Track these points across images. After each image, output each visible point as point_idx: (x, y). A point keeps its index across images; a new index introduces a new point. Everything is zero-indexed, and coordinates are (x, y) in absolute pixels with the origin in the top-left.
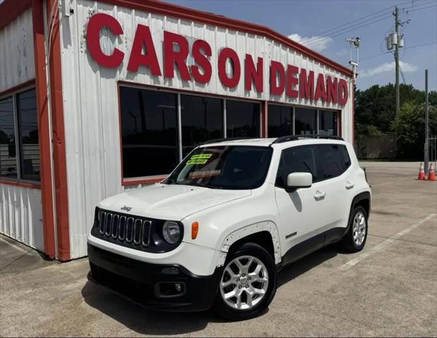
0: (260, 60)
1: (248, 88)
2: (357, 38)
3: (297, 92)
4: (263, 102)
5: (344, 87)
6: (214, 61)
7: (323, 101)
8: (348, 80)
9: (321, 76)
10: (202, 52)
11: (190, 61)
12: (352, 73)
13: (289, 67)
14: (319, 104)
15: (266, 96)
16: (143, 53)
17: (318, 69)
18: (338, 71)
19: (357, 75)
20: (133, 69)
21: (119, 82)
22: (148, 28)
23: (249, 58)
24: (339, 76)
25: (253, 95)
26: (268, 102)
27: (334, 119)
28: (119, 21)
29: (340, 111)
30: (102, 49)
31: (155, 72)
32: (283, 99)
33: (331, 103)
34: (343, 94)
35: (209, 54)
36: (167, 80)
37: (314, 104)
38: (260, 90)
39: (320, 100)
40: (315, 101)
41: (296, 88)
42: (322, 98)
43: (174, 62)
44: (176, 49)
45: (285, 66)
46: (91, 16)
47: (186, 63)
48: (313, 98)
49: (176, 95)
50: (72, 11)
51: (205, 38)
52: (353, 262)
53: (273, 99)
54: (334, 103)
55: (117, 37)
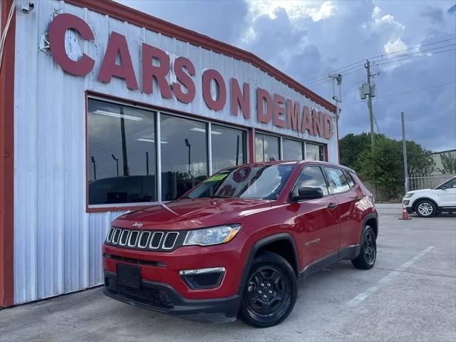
0: (246, 86)
1: (234, 113)
2: (339, 75)
3: (283, 121)
4: (250, 129)
5: (328, 121)
6: (198, 81)
7: (309, 134)
8: (332, 114)
9: (306, 108)
10: (185, 71)
11: (172, 79)
12: (336, 107)
13: (275, 95)
14: (306, 136)
15: (253, 123)
16: (118, 63)
17: (305, 102)
18: (322, 105)
19: (340, 110)
20: (104, 79)
21: (88, 92)
22: (123, 38)
23: (234, 82)
24: (323, 110)
25: (240, 120)
26: (256, 129)
27: (320, 153)
29: (326, 145)
30: (67, 51)
31: (132, 87)
32: (270, 127)
33: (317, 136)
34: (328, 128)
35: (193, 74)
36: (145, 95)
37: (300, 136)
38: (246, 117)
39: (306, 131)
40: (302, 133)
41: (282, 118)
42: (309, 130)
43: (153, 77)
44: (156, 64)
45: (271, 93)
46: (56, 15)
47: (167, 80)
48: (300, 129)
49: (156, 113)
50: (32, 6)
51: (187, 56)
52: (361, 297)
53: (260, 126)
54: (319, 136)
55: (87, 41)
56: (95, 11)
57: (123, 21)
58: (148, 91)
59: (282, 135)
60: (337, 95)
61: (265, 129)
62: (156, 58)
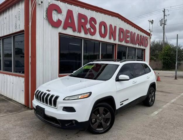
0: (115, 27)
1: (110, 38)
2: (153, 20)
3: (129, 41)
4: (116, 44)
5: (147, 40)
6: (97, 26)
7: (139, 45)
8: (148, 36)
9: (138, 35)
10: (93, 23)
11: (88, 26)
12: (150, 34)
13: (126, 30)
14: (137, 46)
15: (117, 42)
16: (70, 21)
17: (137, 32)
18: (145, 33)
19: (152, 35)
20: (65, 28)
21: (60, 33)
22: (72, 11)
23: (111, 26)
24: (145, 35)
25: (112, 41)
26: (118, 44)
27: (142, 52)
28: (60, 7)
29: (145, 49)
30: (53, 19)
31: (74, 30)
32: (123, 43)
33: (142, 46)
34: (146, 42)
35: (96, 23)
36: (79, 33)
37: (135, 46)
38: (115, 39)
39: (137, 44)
40: (136, 45)
41: (129, 39)
42: (138, 44)
43: (82, 26)
44: (83, 21)
45: (125, 30)
46: (49, 4)
47: (87, 27)
48: (135, 43)
49: (82, 40)
50: (42, 2)
51: (94, 17)
52: (156, 113)
53: (119, 43)
54: (143, 46)
55: (59, 14)
56: (62, 2)
57: (72, 5)
58: (80, 31)
59: (128, 46)
60: (151, 28)
61: (121, 44)
62: (83, 19)
